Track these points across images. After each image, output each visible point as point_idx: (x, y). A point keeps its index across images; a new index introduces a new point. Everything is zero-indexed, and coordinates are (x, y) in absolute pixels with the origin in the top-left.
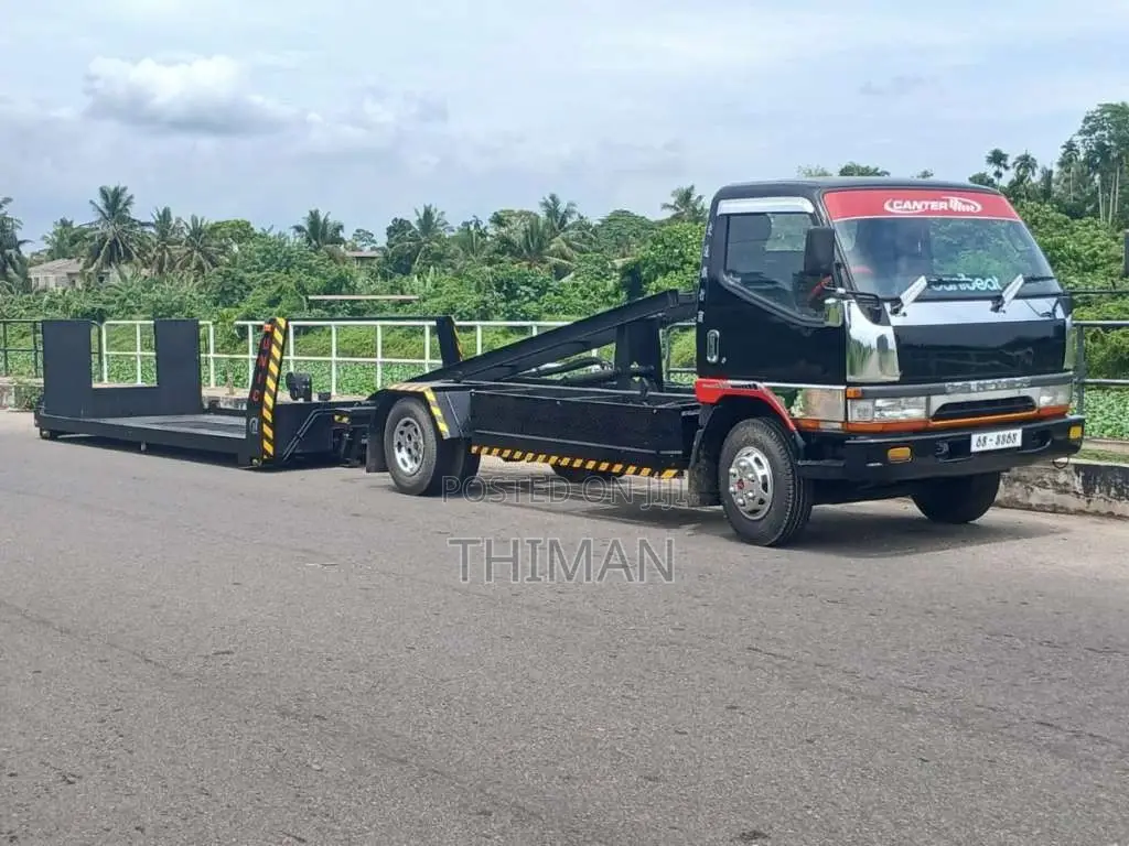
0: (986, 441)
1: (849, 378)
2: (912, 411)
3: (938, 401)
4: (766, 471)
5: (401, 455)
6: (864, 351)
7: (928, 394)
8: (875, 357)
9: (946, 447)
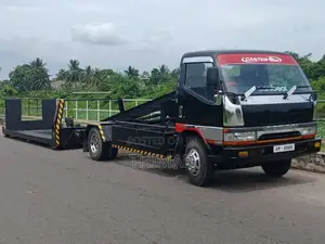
0: (279, 149)
1: (225, 124)
2: (250, 137)
3: (260, 134)
4: (198, 158)
5: (93, 147)
6: (230, 114)
7: (256, 131)
8: (235, 116)
9: (263, 151)
